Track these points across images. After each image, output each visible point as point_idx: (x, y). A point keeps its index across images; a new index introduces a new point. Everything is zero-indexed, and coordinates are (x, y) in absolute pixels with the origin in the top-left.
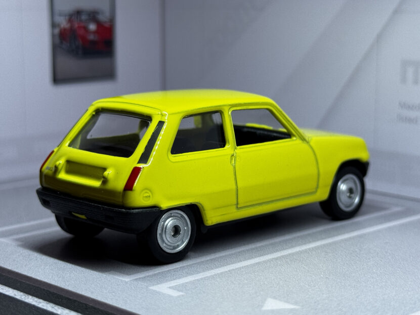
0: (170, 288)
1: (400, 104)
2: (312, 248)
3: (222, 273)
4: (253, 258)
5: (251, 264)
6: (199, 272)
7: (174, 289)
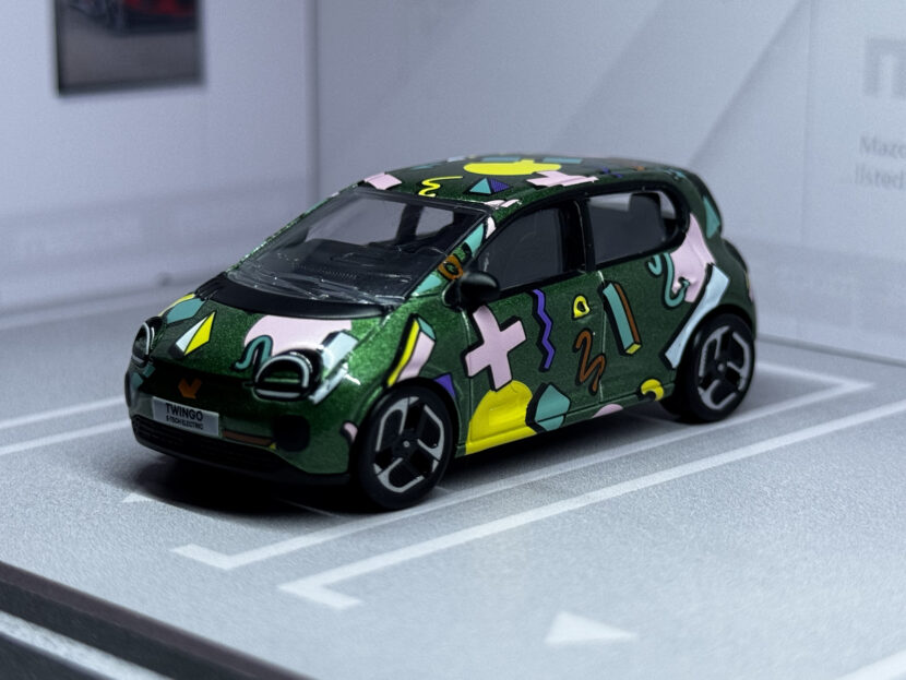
0: (329, 587)
1: (864, 140)
2: (661, 484)
3: (449, 549)
4: (523, 510)
5: (519, 527)
6: (395, 548)
7: (338, 590)
